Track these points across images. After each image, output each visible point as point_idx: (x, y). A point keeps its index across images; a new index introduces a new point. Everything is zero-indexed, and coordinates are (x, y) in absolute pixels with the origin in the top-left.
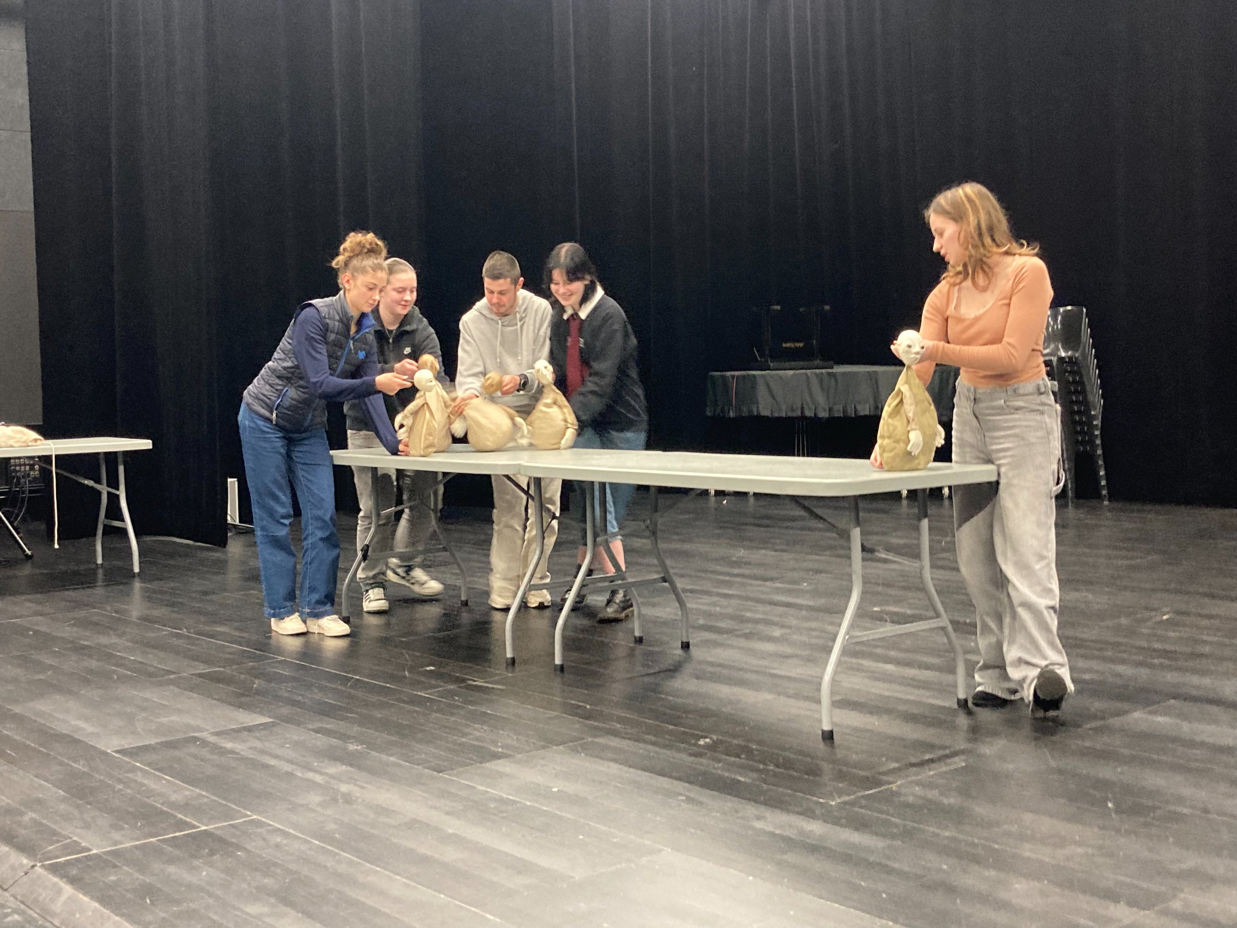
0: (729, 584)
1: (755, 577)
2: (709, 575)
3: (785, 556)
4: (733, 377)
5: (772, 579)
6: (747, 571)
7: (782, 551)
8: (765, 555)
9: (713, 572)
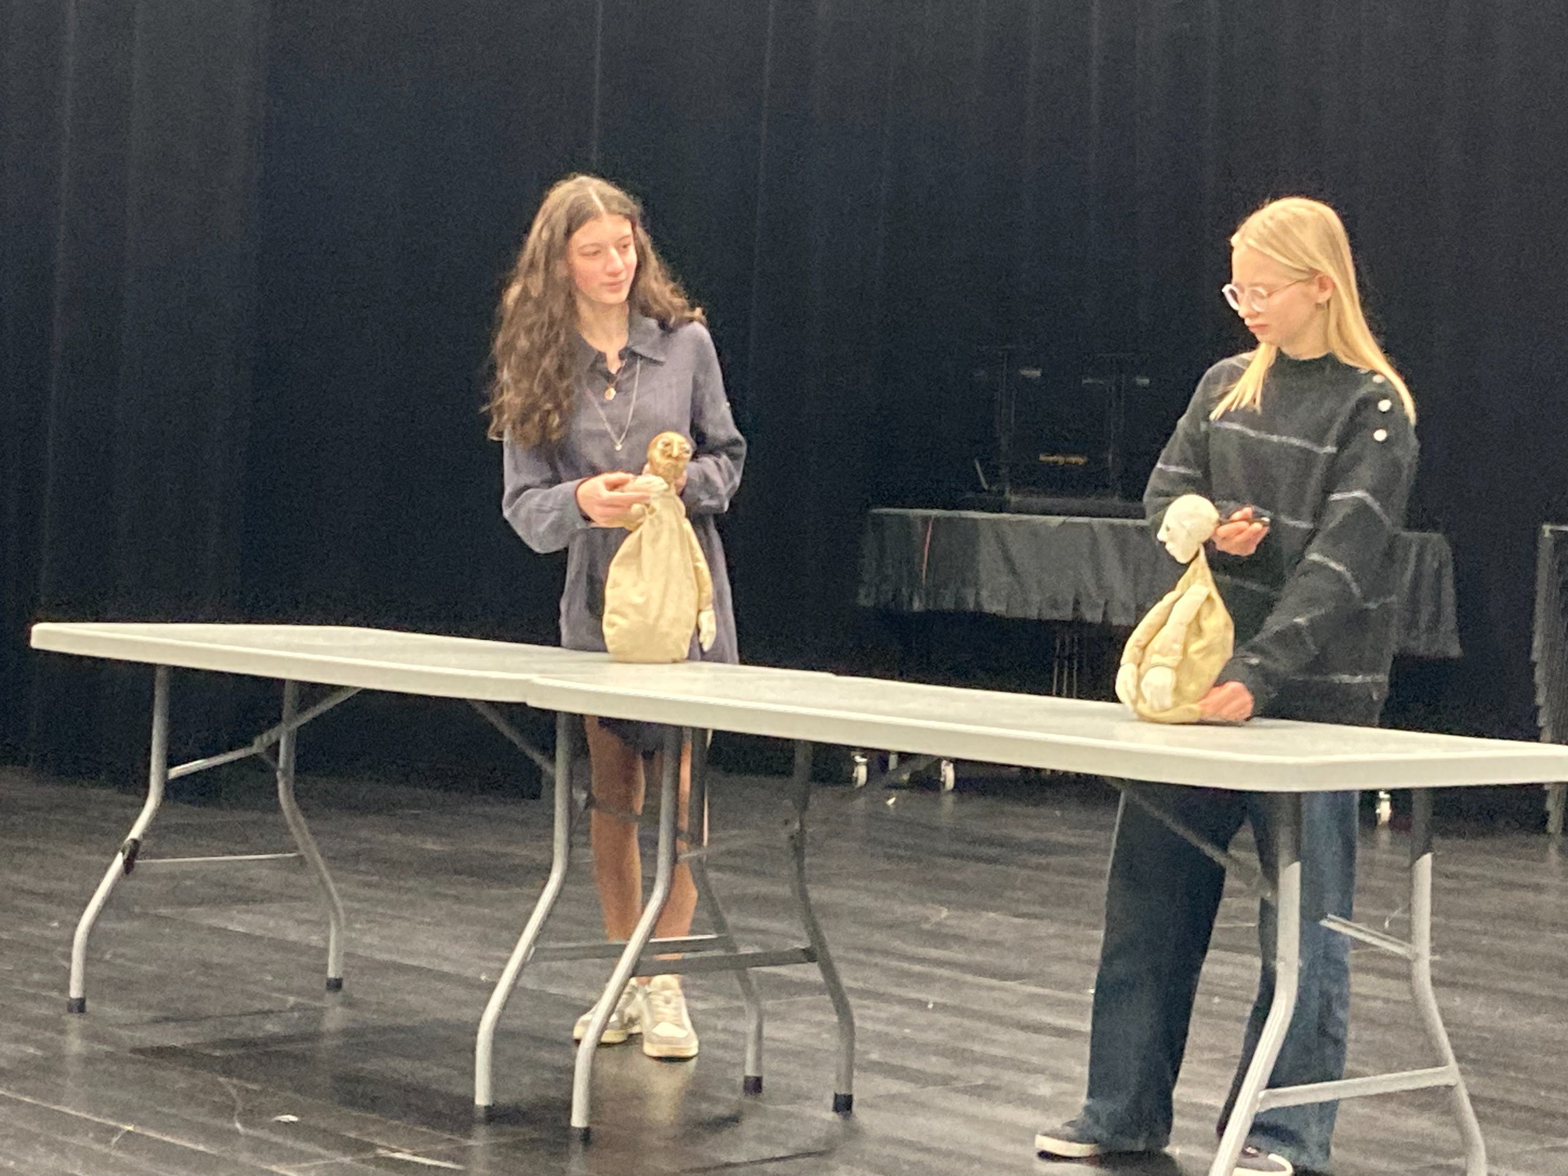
0: (925, 980)
1: (980, 970)
2: (878, 960)
3: (1043, 928)
4: (926, 520)
5: (1018, 977)
6: (961, 956)
7: (1035, 916)
8: (997, 923)
9: (886, 953)
